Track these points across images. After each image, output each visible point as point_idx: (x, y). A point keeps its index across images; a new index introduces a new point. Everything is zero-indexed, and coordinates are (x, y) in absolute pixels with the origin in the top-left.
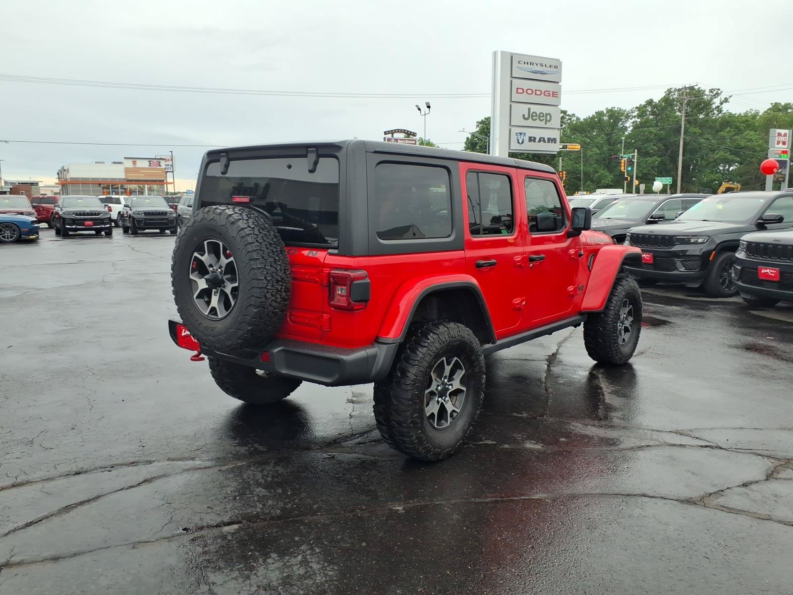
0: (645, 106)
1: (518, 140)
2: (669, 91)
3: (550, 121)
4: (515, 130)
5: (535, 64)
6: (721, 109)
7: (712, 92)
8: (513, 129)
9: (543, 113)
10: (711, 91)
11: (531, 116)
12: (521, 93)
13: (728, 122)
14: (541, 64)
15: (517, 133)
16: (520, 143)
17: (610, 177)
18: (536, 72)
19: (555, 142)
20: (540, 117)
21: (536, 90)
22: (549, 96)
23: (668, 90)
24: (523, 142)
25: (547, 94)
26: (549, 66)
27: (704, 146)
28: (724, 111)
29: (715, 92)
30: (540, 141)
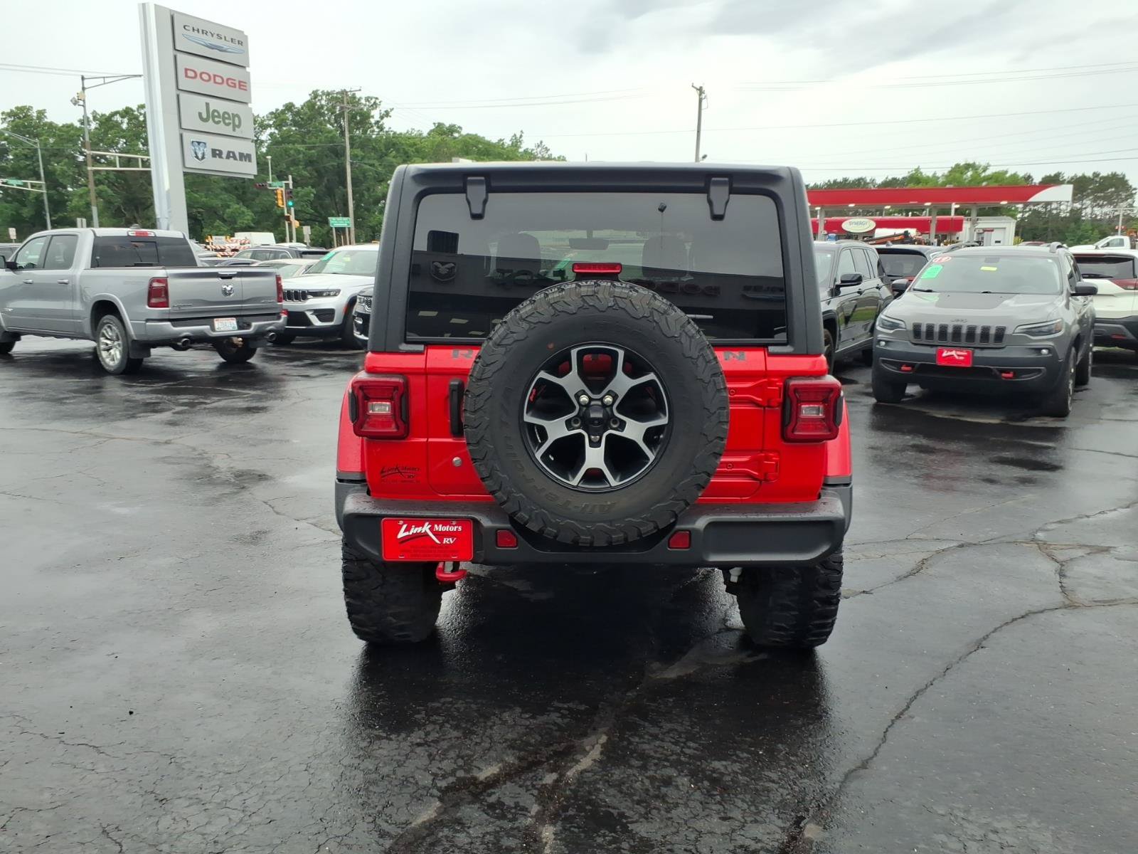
0: (283, 112)
1: (196, 153)
2: (315, 95)
3: (239, 126)
4: (189, 137)
5: (209, 34)
6: (382, 125)
7: (369, 101)
8: (186, 134)
9: (228, 114)
10: (367, 99)
11: (210, 116)
12: (192, 78)
13: (394, 145)
14: (218, 35)
15: (193, 142)
16: (200, 157)
17: (249, 216)
18: (212, 47)
19: (250, 161)
20: (224, 119)
21: (215, 76)
22: (235, 87)
23: (313, 92)
24: (203, 158)
25: (230, 82)
26: (230, 40)
27: (369, 175)
28: (386, 129)
29: (372, 101)
30: (228, 157)
